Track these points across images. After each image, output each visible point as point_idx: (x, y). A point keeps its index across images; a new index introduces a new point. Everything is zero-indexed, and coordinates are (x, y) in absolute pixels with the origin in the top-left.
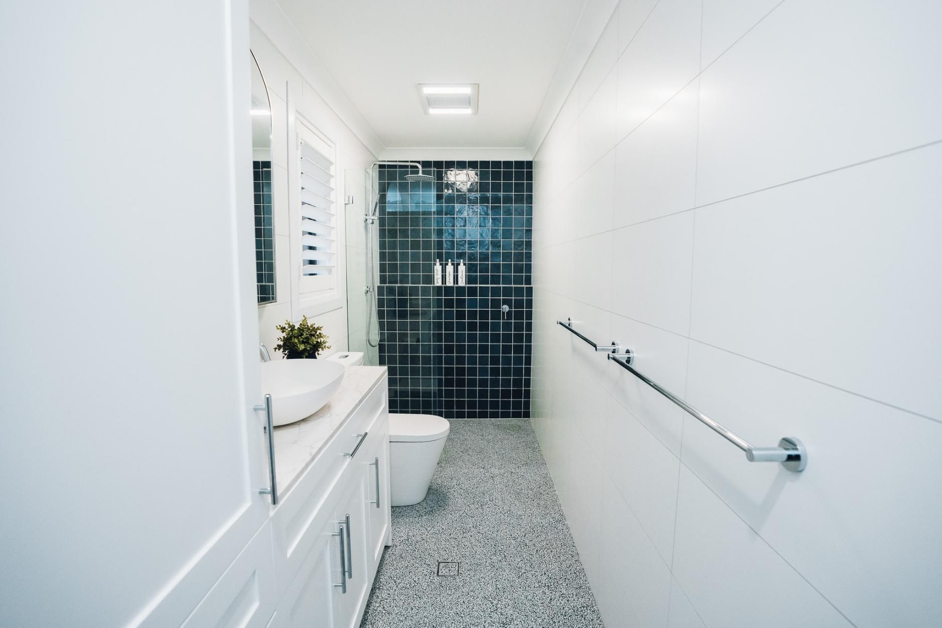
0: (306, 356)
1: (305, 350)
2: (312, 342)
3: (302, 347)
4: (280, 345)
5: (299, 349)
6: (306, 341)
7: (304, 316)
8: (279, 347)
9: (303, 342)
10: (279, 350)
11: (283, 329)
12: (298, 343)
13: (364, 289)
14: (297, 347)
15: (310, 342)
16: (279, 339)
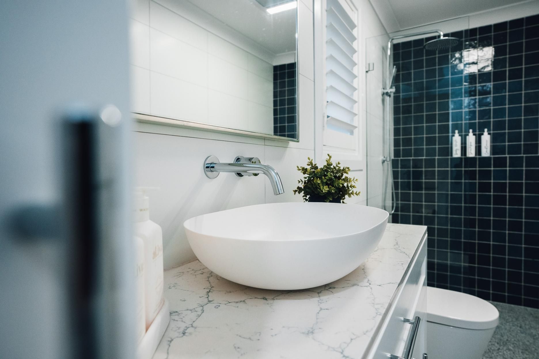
0: (330, 200)
1: (329, 193)
2: (338, 184)
3: (325, 189)
4: (301, 188)
5: (322, 191)
6: (330, 183)
7: (328, 155)
8: (300, 190)
9: (327, 184)
10: (299, 193)
11: (305, 171)
12: (321, 185)
13: (381, 158)
14: (320, 189)
15: (336, 184)
16: (299, 182)
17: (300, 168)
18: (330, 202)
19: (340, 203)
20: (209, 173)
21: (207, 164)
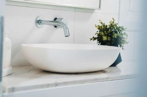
1: (107, 41)
2: (114, 36)
9: (107, 35)
10: (94, 40)
17: (97, 26)
18: (108, 45)
19: (118, 47)
20: (38, 25)
21: (37, 20)
